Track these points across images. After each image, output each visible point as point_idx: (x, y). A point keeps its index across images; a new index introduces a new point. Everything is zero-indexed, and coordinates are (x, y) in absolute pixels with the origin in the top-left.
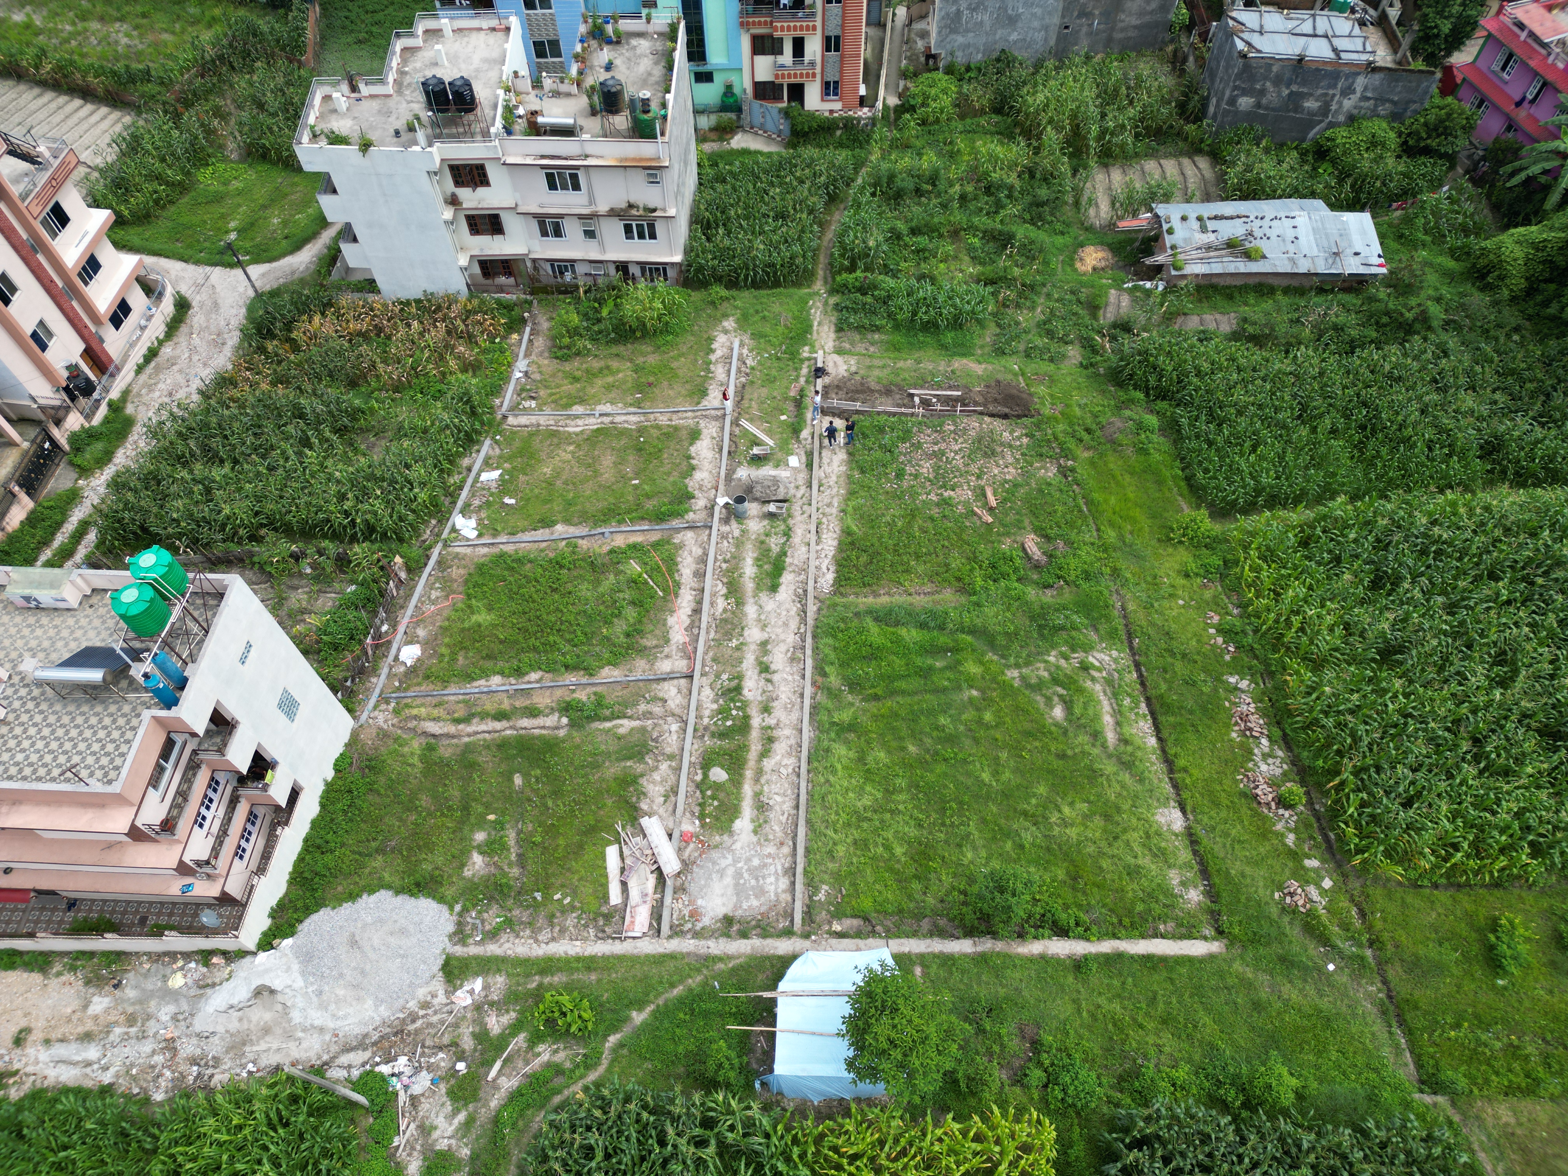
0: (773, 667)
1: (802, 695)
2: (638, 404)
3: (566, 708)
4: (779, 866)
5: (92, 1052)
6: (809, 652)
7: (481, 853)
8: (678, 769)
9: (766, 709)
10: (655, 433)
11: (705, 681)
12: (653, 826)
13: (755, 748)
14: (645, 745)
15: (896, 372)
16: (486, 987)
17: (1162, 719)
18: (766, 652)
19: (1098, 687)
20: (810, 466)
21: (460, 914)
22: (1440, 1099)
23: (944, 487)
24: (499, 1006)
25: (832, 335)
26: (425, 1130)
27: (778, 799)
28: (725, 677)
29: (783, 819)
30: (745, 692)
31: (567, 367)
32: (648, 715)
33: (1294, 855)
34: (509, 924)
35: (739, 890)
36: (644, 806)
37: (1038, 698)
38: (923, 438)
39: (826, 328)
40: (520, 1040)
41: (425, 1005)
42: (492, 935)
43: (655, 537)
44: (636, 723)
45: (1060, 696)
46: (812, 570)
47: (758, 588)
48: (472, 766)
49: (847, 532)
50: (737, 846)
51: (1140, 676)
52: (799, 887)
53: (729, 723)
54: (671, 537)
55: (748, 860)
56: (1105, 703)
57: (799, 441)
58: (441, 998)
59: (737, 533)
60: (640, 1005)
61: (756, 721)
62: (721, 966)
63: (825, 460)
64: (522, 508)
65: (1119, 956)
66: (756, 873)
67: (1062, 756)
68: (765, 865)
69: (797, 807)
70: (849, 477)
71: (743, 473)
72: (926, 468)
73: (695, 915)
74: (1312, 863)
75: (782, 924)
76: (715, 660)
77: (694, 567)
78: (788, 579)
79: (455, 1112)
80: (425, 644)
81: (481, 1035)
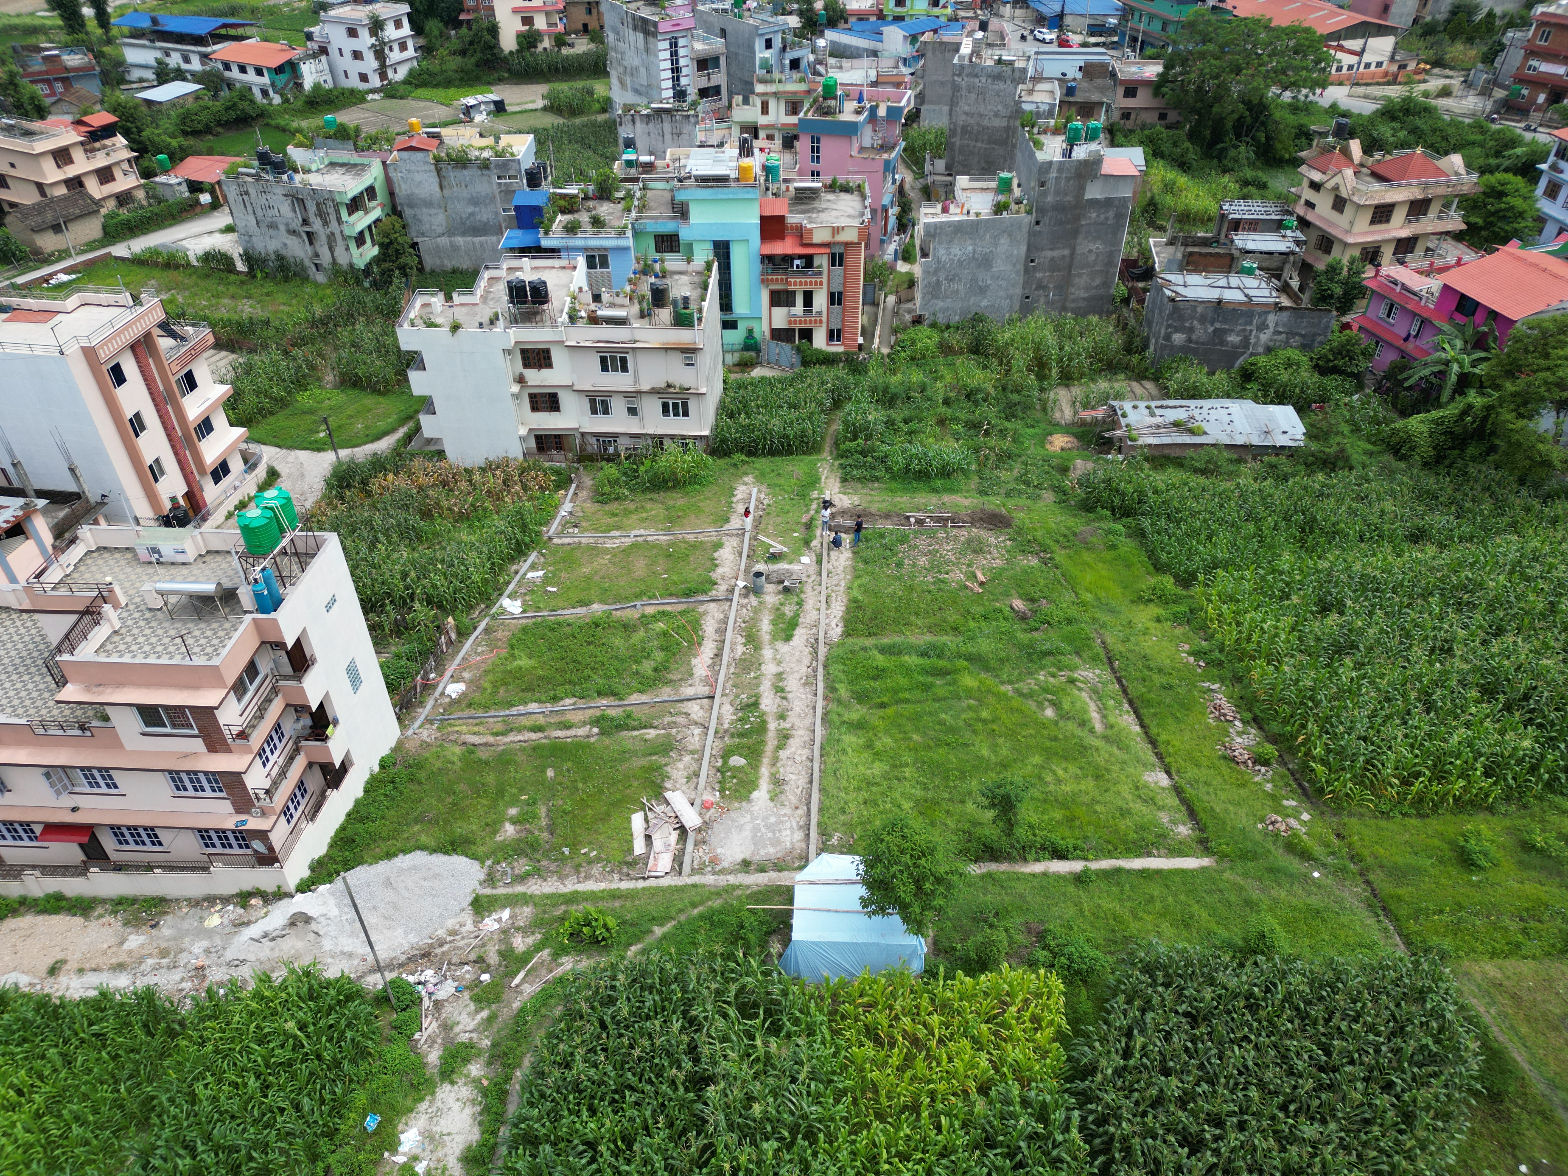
1: (814, 708)
3: (596, 722)
5: (122, 980)
6: (820, 677)
9: (782, 717)
10: (682, 546)
16: (513, 917)
17: (1143, 711)
20: (819, 562)
23: (940, 572)
24: (525, 931)
27: (793, 777)
28: (744, 696)
29: (798, 791)
30: (762, 707)
31: (607, 507)
33: (1273, 797)
35: (757, 841)
36: (668, 784)
37: (1031, 703)
38: (919, 543)
39: (832, 480)
41: (453, 933)
43: (681, 607)
47: (774, 637)
49: (853, 601)
52: (814, 834)
55: (765, 818)
57: (809, 548)
58: (469, 926)
59: (755, 604)
60: (661, 921)
61: (772, 725)
62: (739, 892)
63: (833, 558)
64: (563, 593)
65: (1116, 870)
67: (1056, 739)
69: (811, 782)
70: (855, 567)
71: (761, 566)
75: (798, 864)
76: (734, 686)
78: (800, 632)
79: (478, 1011)
80: (469, 683)
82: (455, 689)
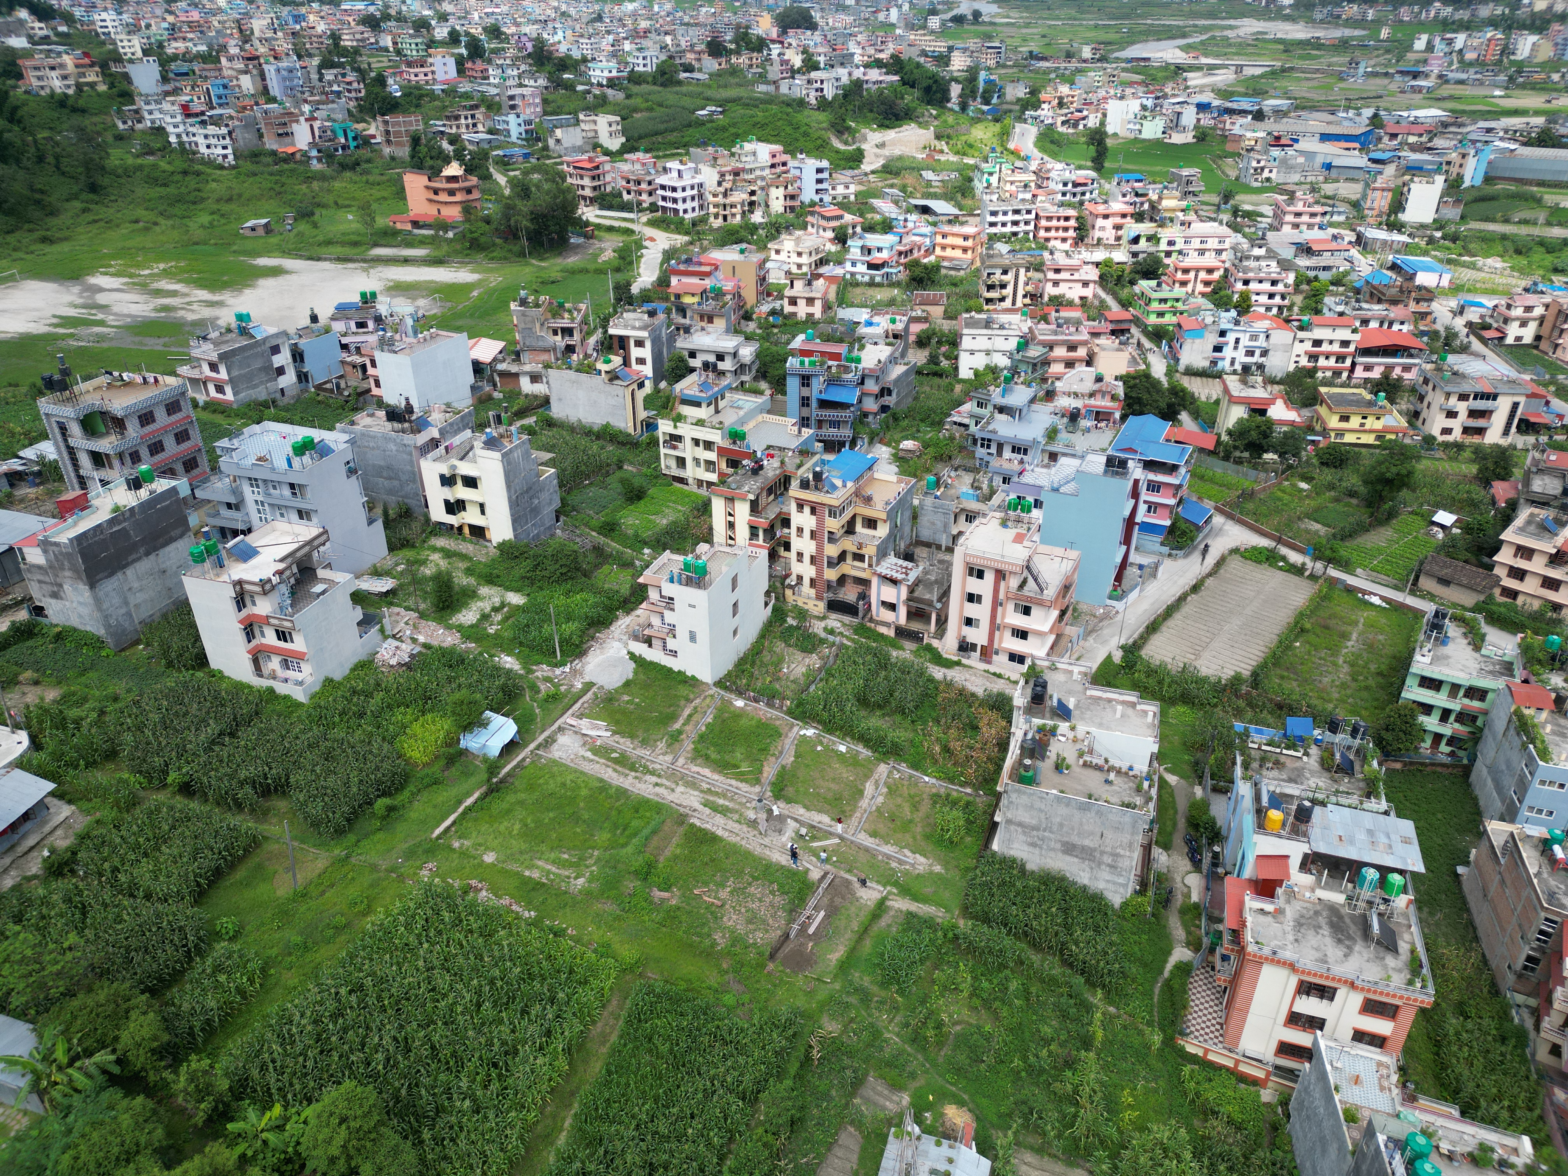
0: (657, 788)
1: (636, 790)
2: (879, 812)
3: (680, 732)
4: (563, 758)
5: (623, 625)
7: (630, 699)
8: (627, 748)
9: (636, 778)
11: (665, 768)
12: (607, 734)
13: (620, 769)
14: (646, 744)
15: (849, 918)
16: (578, 688)
18: (667, 788)
19: (566, 873)
21: (610, 690)
24: (569, 690)
25: (905, 909)
26: (543, 671)
27: (592, 767)
28: (663, 773)
30: (651, 776)
31: (926, 796)
32: (661, 749)
33: (443, 878)
34: (596, 698)
35: (563, 745)
36: (617, 735)
38: (777, 899)
40: (553, 690)
41: (583, 677)
42: (595, 694)
44: (660, 746)
45: (571, 860)
46: (707, 820)
47: (708, 800)
48: (670, 706)
49: (723, 840)
50: (580, 750)
51: (561, 889)
52: (551, 757)
53: (637, 767)
54: (761, 784)
55: (572, 750)
56: (557, 871)
58: (582, 680)
61: (633, 774)
62: (539, 731)
64: (813, 752)
65: (454, 812)
66: (565, 752)
68: (566, 755)
69: (584, 770)
70: (764, 859)
71: (793, 824)
72: (755, 891)
73: (564, 733)
74: (436, 881)
75: (544, 749)
77: (736, 785)
79: (542, 676)
80: (741, 708)
81: (562, 685)
82: (739, 704)
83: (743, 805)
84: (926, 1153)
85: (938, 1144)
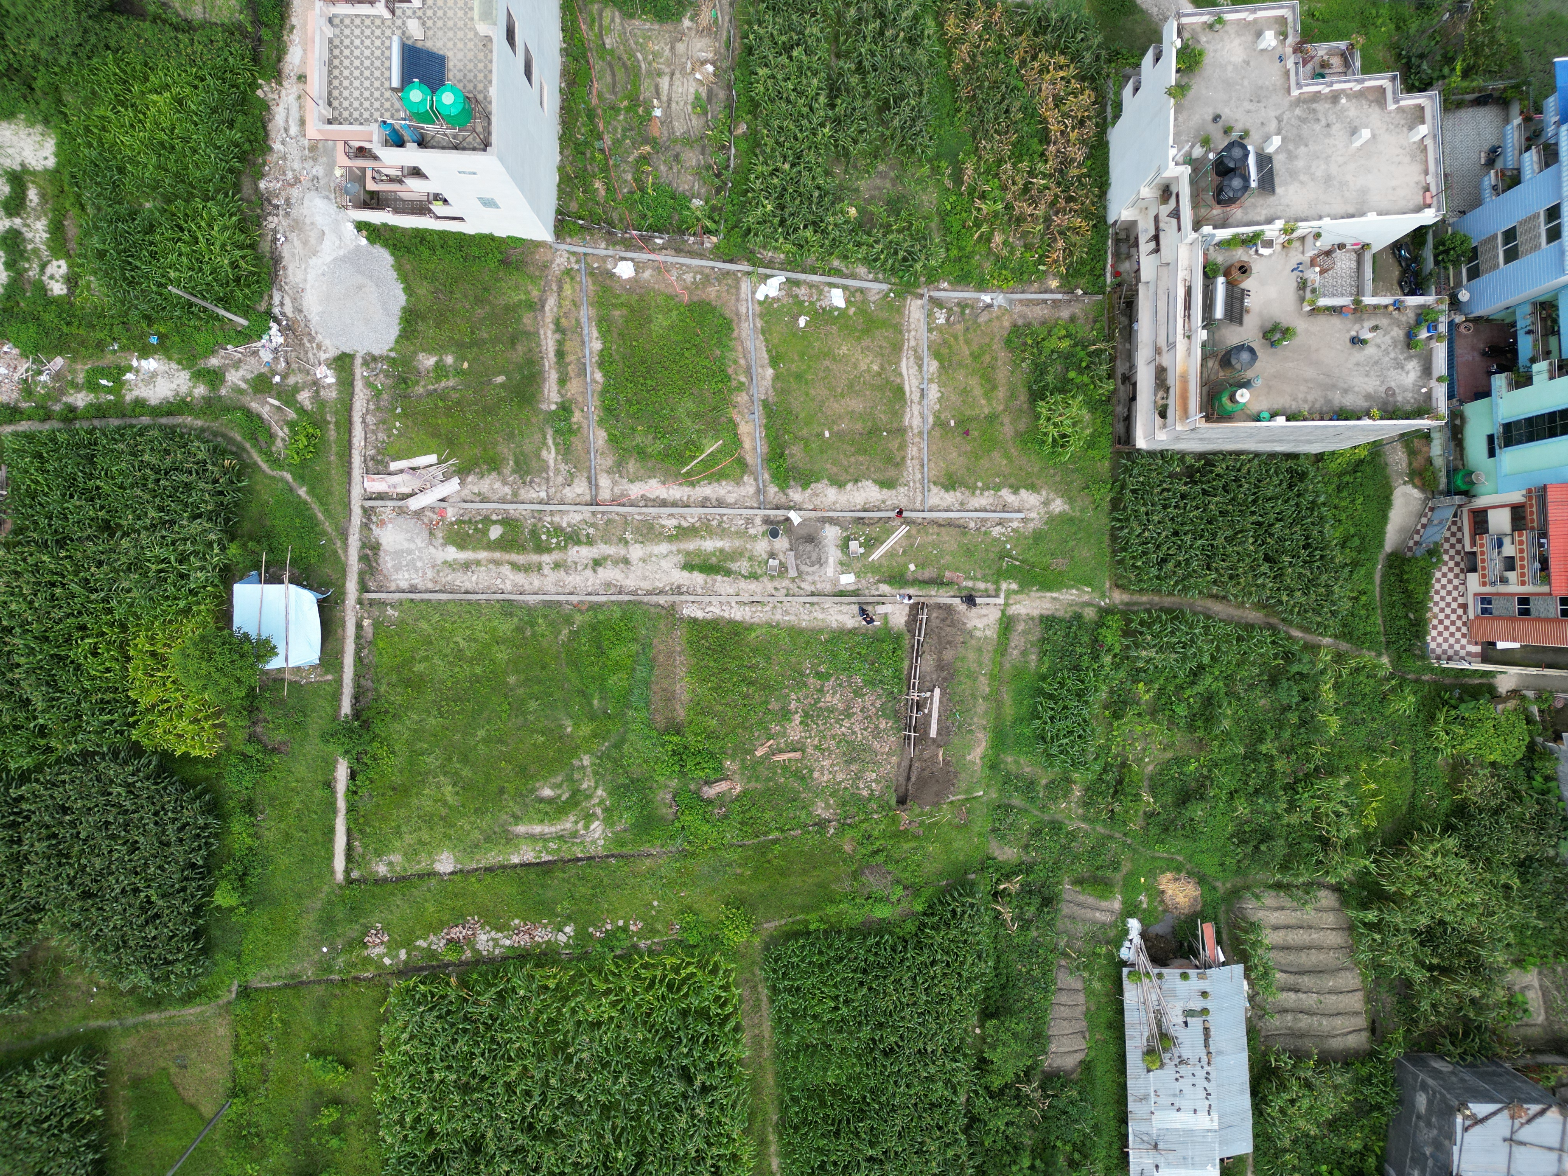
0: (600, 570)
1: (571, 594)
2: (940, 424)
3: (565, 408)
4: (417, 581)
5: (294, 130)
6: (614, 598)
7: (437, 363)
8: (503, 501)
9: (557, 566)
10: (894, 445)
11: (587, 516)
12: (453, 486)
13: (520, 559)
14: (528, 472)
15: (972, 676)
16: (330, 386)
17: (536, 870)
18: (616, 563)
19: (568, 825)
20: (841, 594)
21: (388, 357)
22: (234, 995)
23: (806, 714)
24: (316, 397)
25: (1036, 613)
26: (237, 365)
27: (474, 578)
28: (591, 531)
29: (457, 583)
30: (576, 548)
31: (997, 346)
32: (557, 472)
33: (408, 944)
34: (378, 394)
35: (398, 554)
36: (470, 479)
37: (560, 778)
38: (869, 699)
39: (1048, 606)
40: (292, 415)
41: (319, 347)
42: (368, 384)
43: (749, 459)
44: (551, 463)
45: (560, 796)
46: (707, 599)
47: (688, 553)
48: (513, 341)
49: (749, 627)
50: (432, 550)
51: (579, 859)
52: (397, 596)
53: (544, 537)
54: (752, 473)
55: (420, 559)
56: (553, 829)
57: (880, 581)
58: (323, 356)
59: (752, 531)
60: (311, 491)
61: (546, 558)
62: (339, 544)
63: (845, 608)
64: (794, 335)
65: (335, 811)
66: (411, 566)
67: (502, 791)
68: (417, 571)
69: (467, 592)
70: (821, 631)
71: (831, 534)
72: (833, 700)
73: (382, 523)
74: (403, 955)
75: (372, 585)
76: (609, 522)
77: (713, 496)
78: (698, 578)
79: (246, 381)
81: (296, 389)
82: (625, 270)
83: (741, 534)
84: (1173, 992)
85: (1185, 976)
